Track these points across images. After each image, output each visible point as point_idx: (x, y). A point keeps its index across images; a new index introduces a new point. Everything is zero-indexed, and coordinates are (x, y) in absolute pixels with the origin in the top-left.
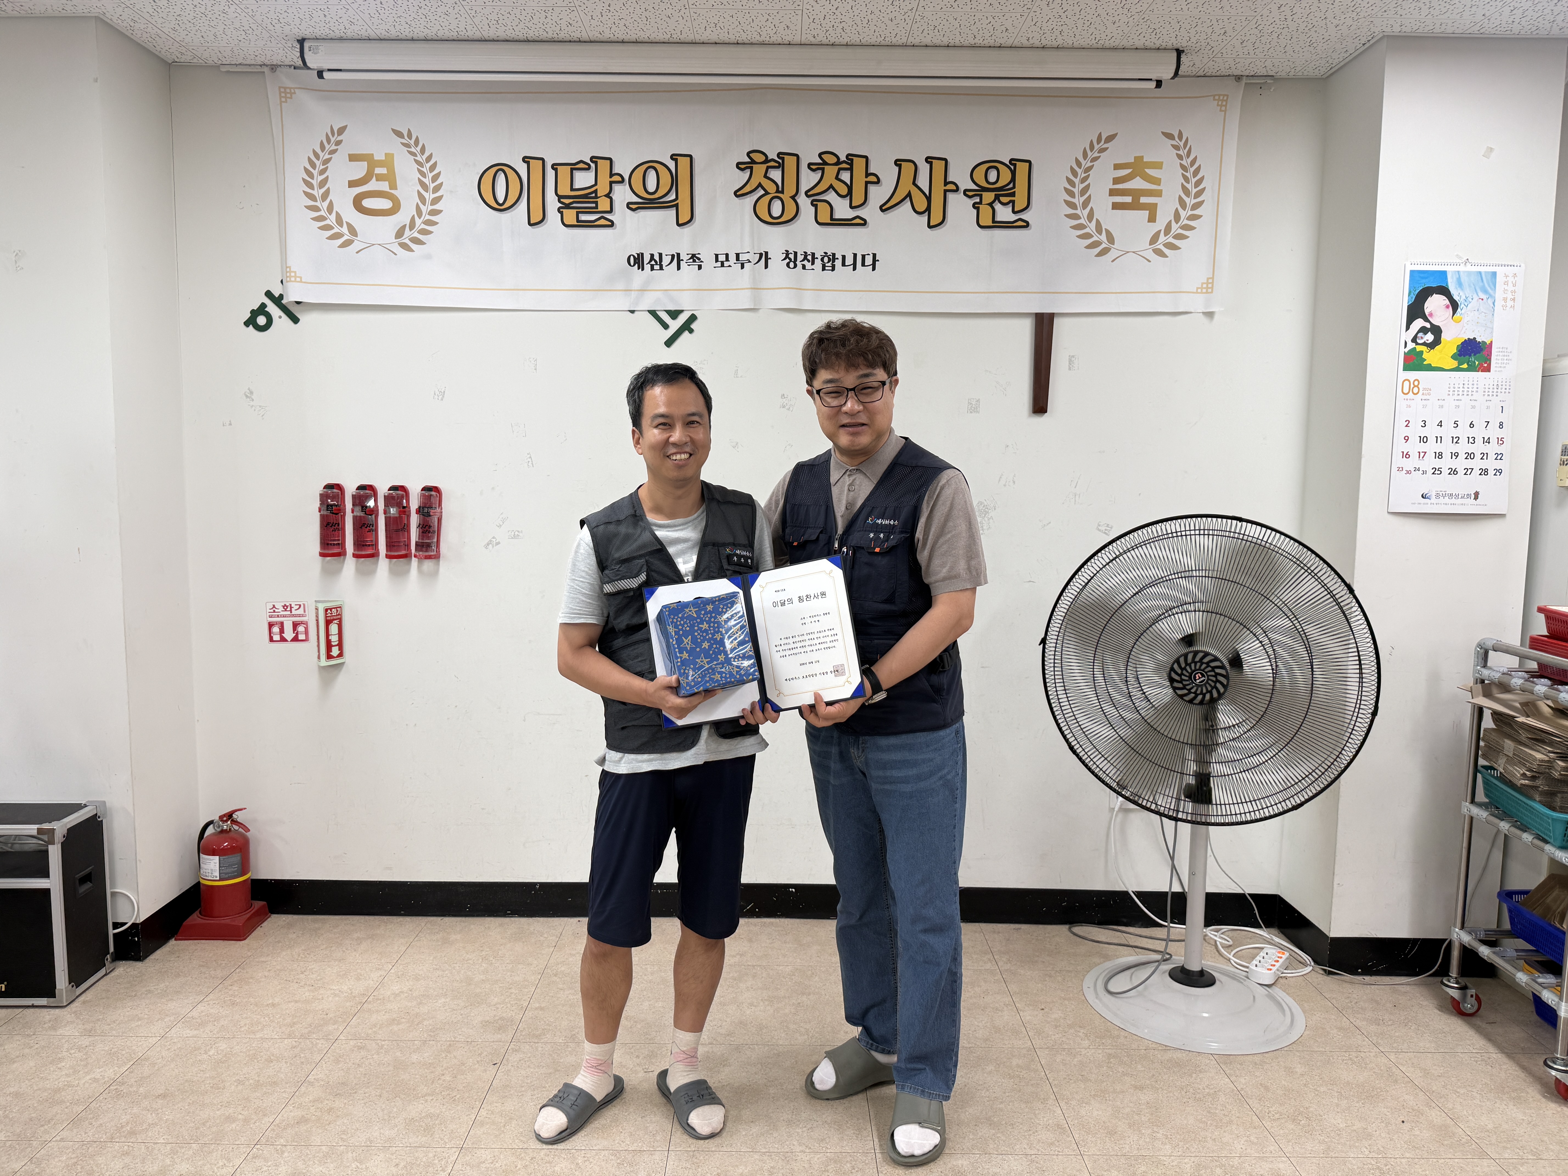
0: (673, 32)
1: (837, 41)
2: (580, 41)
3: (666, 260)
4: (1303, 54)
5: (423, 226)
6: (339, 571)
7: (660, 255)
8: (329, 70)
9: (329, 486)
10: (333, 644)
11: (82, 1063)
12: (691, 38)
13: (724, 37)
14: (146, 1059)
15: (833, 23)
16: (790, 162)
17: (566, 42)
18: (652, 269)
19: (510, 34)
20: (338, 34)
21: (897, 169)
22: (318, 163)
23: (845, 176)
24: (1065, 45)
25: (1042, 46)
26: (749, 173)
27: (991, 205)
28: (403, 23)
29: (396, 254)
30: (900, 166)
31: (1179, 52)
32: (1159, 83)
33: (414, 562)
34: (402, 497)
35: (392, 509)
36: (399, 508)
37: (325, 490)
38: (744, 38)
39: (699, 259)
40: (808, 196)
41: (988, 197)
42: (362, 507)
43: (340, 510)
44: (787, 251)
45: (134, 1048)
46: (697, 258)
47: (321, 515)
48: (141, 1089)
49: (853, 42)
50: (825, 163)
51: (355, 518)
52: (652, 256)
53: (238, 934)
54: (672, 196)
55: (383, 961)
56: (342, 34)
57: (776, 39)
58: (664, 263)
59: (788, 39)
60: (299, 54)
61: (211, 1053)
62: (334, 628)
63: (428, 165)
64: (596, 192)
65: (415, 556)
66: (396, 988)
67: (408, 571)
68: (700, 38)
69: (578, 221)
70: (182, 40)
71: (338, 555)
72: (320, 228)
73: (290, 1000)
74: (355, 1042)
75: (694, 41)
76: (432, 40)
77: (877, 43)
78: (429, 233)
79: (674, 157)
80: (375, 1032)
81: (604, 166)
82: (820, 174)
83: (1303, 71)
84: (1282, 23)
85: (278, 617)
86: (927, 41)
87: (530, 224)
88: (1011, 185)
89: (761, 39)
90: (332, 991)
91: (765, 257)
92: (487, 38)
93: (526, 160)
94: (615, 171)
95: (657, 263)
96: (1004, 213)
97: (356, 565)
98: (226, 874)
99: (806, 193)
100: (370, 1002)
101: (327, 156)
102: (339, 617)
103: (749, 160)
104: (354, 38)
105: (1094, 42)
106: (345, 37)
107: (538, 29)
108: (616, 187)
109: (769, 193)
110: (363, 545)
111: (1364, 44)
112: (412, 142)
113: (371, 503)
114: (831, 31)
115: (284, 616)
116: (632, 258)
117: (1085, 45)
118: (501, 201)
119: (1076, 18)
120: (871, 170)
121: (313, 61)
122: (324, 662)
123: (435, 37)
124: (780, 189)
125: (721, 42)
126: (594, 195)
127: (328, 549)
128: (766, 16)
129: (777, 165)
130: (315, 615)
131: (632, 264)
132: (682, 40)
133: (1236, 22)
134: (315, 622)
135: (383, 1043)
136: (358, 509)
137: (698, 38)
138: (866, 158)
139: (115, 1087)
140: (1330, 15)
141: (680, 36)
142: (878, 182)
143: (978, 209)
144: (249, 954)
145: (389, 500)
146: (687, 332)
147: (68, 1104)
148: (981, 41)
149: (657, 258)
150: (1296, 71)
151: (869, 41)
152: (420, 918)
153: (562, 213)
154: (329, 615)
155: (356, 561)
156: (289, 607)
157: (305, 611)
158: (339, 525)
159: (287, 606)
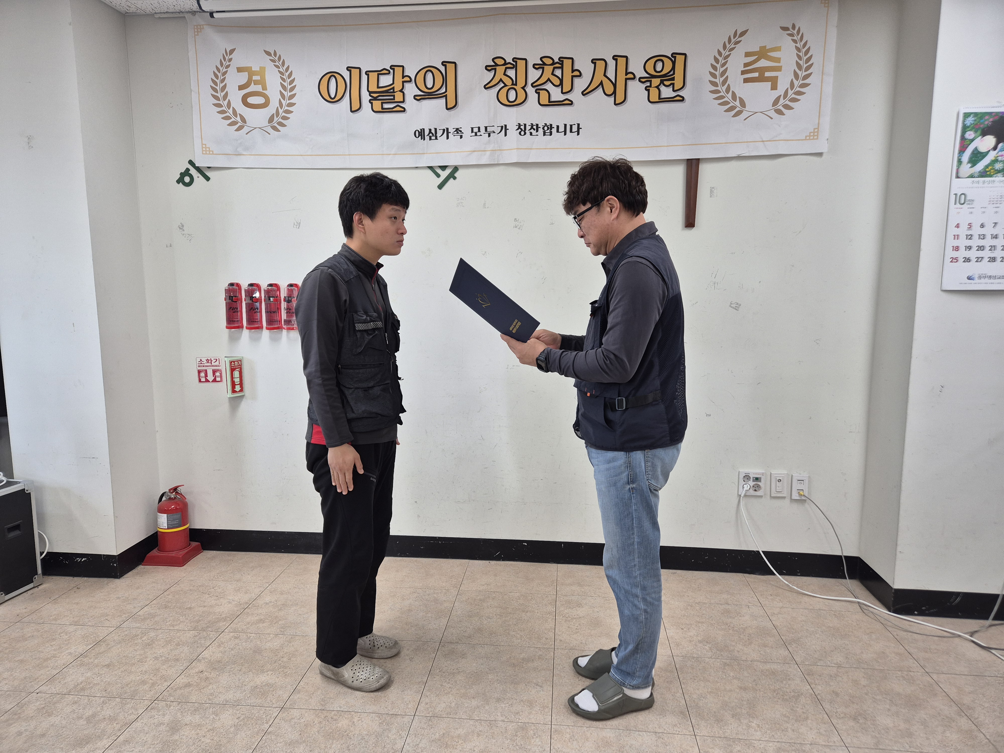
3: (439, 133)
5: (284, 114)
6: (239, 337)
7: (436, 129)
8: (217, 11)
9: (232, 284)
10: (236, 383)
11: (66, 642)
14: (104, 641)
16: (521, 64)
18: (430, 139)
21: (593, 65)
22: (219, 75)
23: (558, 72)
26: (494, 72)
27: (657, 87)
29: (269, 134)
30: (595, 64)
33: (284, 332)
34: (276, 290)
35: (269, 299)
36: (274, 297)
37: (229, 287)
39: (461, 131)
40: (533, 87)
41: (656, 82)
42: (252, 297)
43: (237, 299)
44: (519, 124)
45: (99, 634)
46: (459, 130)
47: (226, 303)
48: (96, 661)
50: (544, 64)
51: (246, 304)
52: (430, 130)
53: (180, 562)
54: (443, 90)
55: (264, 581)
58: (438, 135)
61: (144, 639)
62: (236, 374)
63: (287, 74)
64: (393, 88)
65: (285, 328)
66: (267, 599)
67: (280, 338)
69: (382, 108)
71: (238, 327)
72: (223, 118)
73: (201, 605)
74: (233, 634)
78: (288, 118)
79: (444, 63)
80: (248, 628)
81: (398, 71)
82: (541, 71)
85: (204, 366)
87: (352, 111)
88: (672, 73)
90: (228, 600)
91: (504, 129)
93: (349, 69)
94: (406, 74)
95: (433, 135)
96: (667, 92)
97: (249, 334)
98: (171, 525)
99: (532, 84)
100: (249, 608)
101: (225, 70)
102: (240, 367)
103: (494, 64)
108: (406, 85)
109: (507, 86)
110: (253, 321)
112: (277, 58)
113: (257, 295)
115: (207, 366)
116: (417, 132)
118: (333, 97)
120: (576, 67)
121: (206, 6)
122: (230, 395)
124: (514, 83)
126: (392, 91)
127: (231, 324)
129: (512, 66)
130: (224, 365)
131: (417, 135)
134: (225, 370)
135: (251, 635)
136: (248, 298)
138: (572, 59)
139: (81, 659)
142: (580, 75)
143: (648, 91)
144: (184, 575)
145: (267, 292)
146: (452, 180)
147: (50, 669)
149: (433, 131)
152: (293, 554)
153: (372, 103)
154: (233, 365)
155: (250, 331)
156: (210, 361)
157: (219, 363)
158: (237, 309)
159: (209, 360)
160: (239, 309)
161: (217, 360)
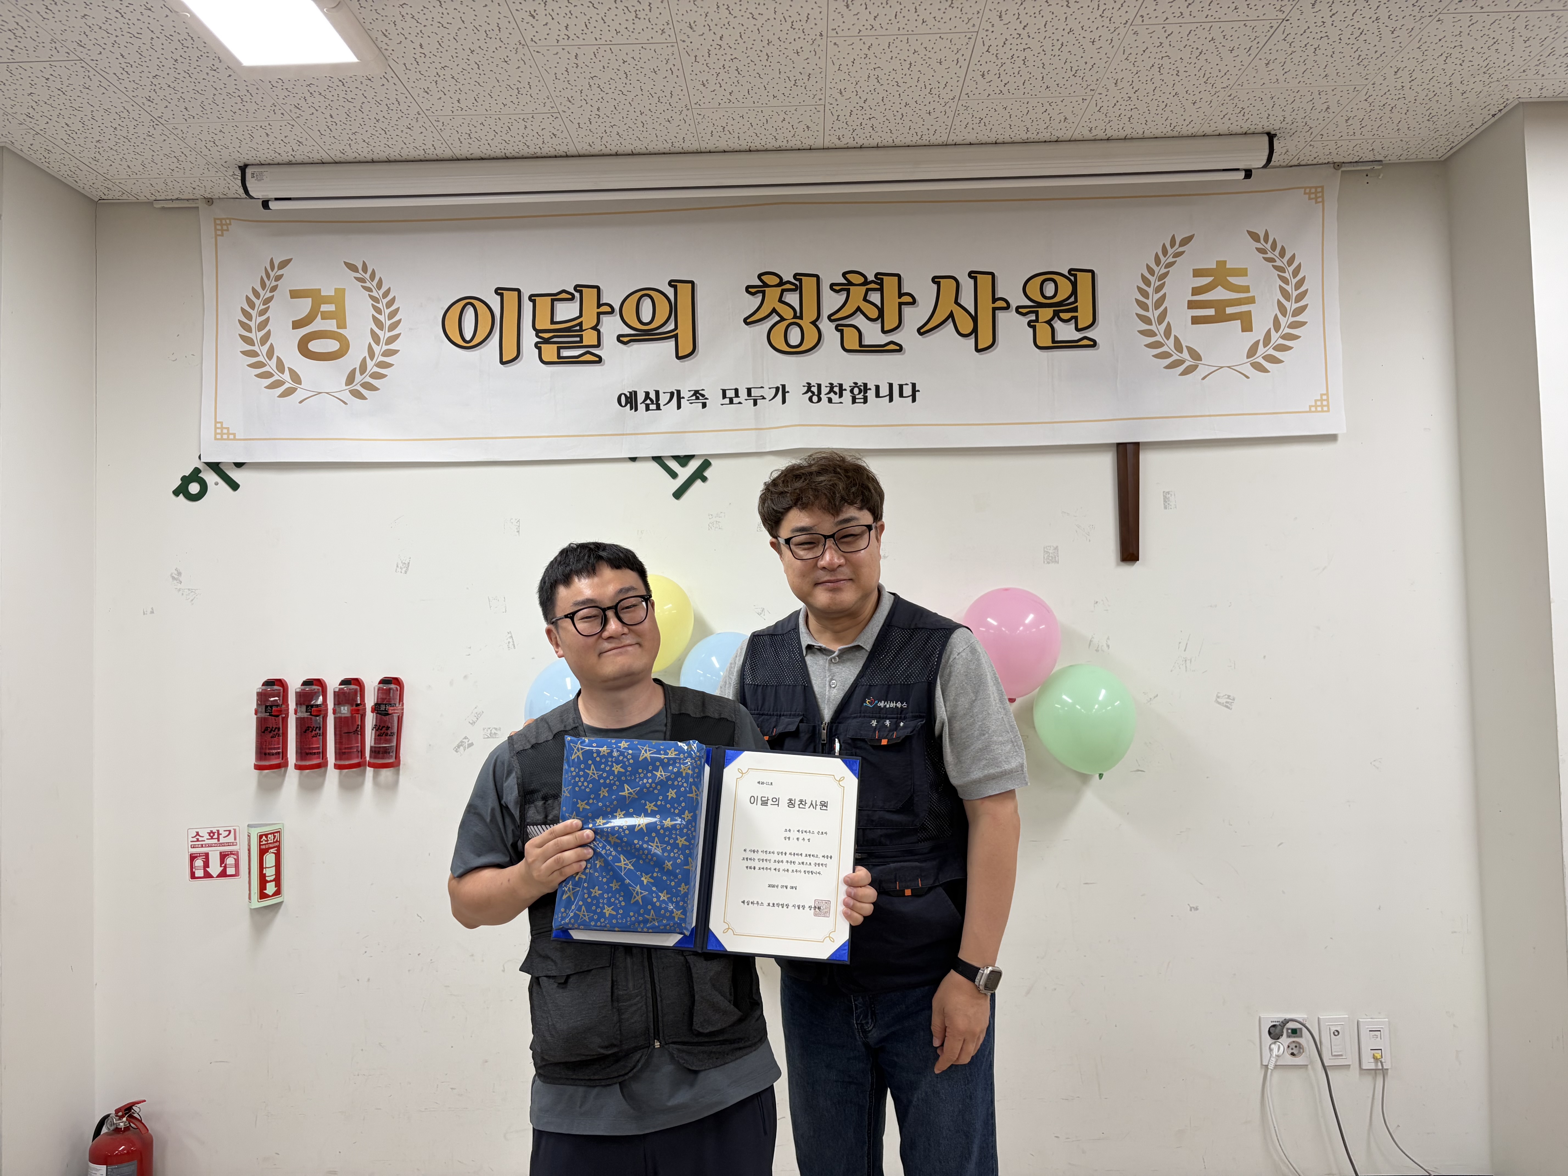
0: (674, 140)
1: (866, 144)
2: (567, 156)
3: (664, 398)
4: (1420, 131)
5: (376, 369)
6: (279, 786)
7: (657, 393)
8: (276, 199)
9: (269, 683)
12: (695, 147)
13: (734, 144)
15: (861, 120)
16: (809, 283)
17: (550, 157)
18: (648, 409)
19: (486, 151)
20: (285, 158)
21: (935, 286)
22: (257, 302)
23: (875, 297)
24: (1134, 135)
25: (1107, 137)
26: (761, 297)
27: (1049, 322)
28: (360, 141)
29: (346, 404)
30: (938, 284)
31: (1271, 137)
32: (1248, 174)
33: (370, 771)
34: (356, 692)
35: (342, 708)
36: (352, 705)
37: (264, 687)
38: (757, 144)
39: (703, 396)
40: (831, 321)
41: (1046, 314)
42: (307, 707)
43: (281, 711)
44: (809, 384)
46: (701, 394)
47: (257, 718)
49: (885, 143)
50: (850, 283)
51: (299, 720)
52: (647, 394)
54: (671, 326)
56: (291, 158)
57: (795, 143)
58: (662, 402)
59: (808, 143)
60: (239, 183)
62: (270, 859)
63: (386, 301)
64: (580, 324)
65: (371, 765)
67: (362, 784)
68: (706, 145)
69: (559, 357)
70: (106, 172)
71: (278, 766)
72: (258, 376)
75: (699, 150)
76: (395, 161)
77: (913, 143)
78: (383, 376)
79: (673, 284)
81: (590, 295)
82: (845, 295)
83: (1417, 153)
84: (1397, 92)
85: (202, 847)
86: (971, 138)
87: (502, 362)
88: (1072, 299)
89: (776, 145)
91: (781, 391)
92: (459, 157)
93: (500, 291)
94: (604, 300)
95: (653, 402)
96: (1066, 332)
97: (300, 778)
99: (829, 317)
101: (268, 294)
102: (277, 844)
103: (760, 284)
104: (305, 161)
105: (1169, 129)
106: (294, 161)
107: (518, 143)
108: (605, 319)
109: (786, 319)
110: (307, 754)
111: (1493, 116)
112: (367, 276)
113: (318, 702)
114: (859, 130)
115: (210, 846)
116: (623, 398)
117: (1158, 133)
118: (468, 338)
119: (1148, 100)
120: (905, 289)
121: (258, 190)
123: (398, 158)
124: (798, 314)
125: (731, 149)
126: (578, 328)
127: (265, 760)
128: (783, 115)
129: (794, 287)
130: (247, 843)
131: (623, 404)
132: (686, 149)
133: (1341, 94)
134: (247, 852)
136: (303, 708)
137: (704, 146)
138: (898, 276)
140: (1456, 80)
141: (683, 145)
142: (914, 302)
143: (1034, 328)
145: (340, 696)
146: (699, 481)
148: (1034, 136)
149: (653, 396)
150: (1409, 153)
151: (904, 141)
153: (540, 349)
154: (264, 842)
155: (301, 774)
156: (216, 834)
157: (235, 839)
158: (279, 730)
159: (214, 833)
160: (281, 731)
161: (230, 831)
